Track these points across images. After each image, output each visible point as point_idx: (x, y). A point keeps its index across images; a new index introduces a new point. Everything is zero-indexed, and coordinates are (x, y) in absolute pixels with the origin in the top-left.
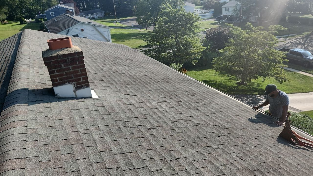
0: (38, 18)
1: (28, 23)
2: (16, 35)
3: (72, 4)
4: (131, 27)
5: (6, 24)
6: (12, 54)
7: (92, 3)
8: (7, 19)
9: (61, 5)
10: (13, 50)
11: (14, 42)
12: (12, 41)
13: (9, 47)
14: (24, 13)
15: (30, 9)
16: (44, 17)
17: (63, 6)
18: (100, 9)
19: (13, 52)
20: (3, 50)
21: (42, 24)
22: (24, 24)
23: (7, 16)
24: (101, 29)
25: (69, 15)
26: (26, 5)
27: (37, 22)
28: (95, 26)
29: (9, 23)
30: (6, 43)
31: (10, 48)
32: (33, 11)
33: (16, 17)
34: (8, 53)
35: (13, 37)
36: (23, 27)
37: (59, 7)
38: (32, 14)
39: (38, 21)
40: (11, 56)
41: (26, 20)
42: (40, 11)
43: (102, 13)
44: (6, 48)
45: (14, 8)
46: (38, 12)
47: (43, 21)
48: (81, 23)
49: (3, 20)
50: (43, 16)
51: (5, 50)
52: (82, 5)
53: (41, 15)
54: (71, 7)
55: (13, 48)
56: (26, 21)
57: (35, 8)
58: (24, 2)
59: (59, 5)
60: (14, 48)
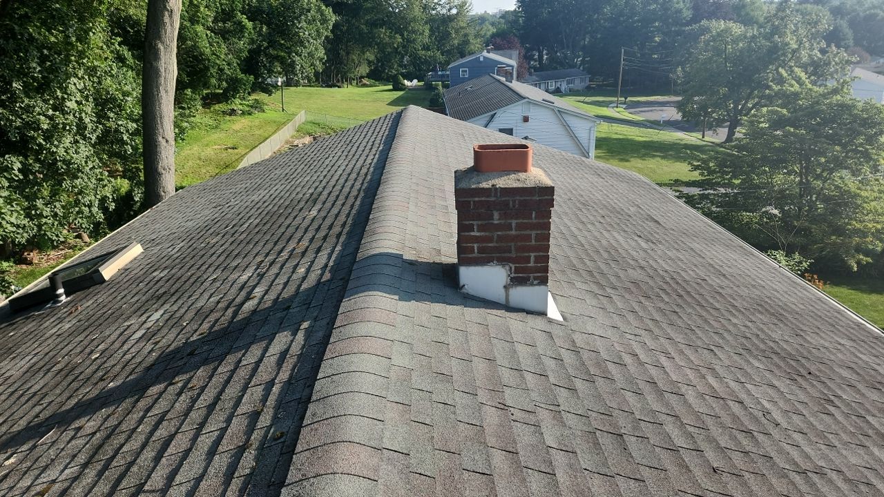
0: (433, 79)
1: (409, 89)
2: (388, 117)
3: (515, 53)
4: (655, 124)
5: (365, 85)
6: (375, 160)
7: (563, 53)
8: (369, 76)
9: (488, 52)
10: (378, 153)
11: (381, 133)
12: (377, 130)
13: (370, 143)
14: (405, 66)
15: (420, 58)
16: (444, 79)
17: (492, 56)
18: (581, 68)
19: (377, 156)
20: (358, 147)
21: (438, 95)
22: (401, 90)
23: (371, 70)
24: (573, 122)
25: (503, 79)
26: (415, 49)
27: (426, 89)
28: (560, 112)
29: (371, 86)
30: (366, 133)
31: (372, 145)
32: (426, 62)
33: (387, 73)
34: (367, 156)
35: (382, 121)
36: (396, 97)
37: (484, 57)
38: (420, 70)
39: (429, 87)
40: (373, 165)
41: (405, 81)
42: (440, 63)
43: (582, 80)
44: (364, 144)
45: (388, 52)
46: (436, 67)
47: (440, 88)
48: (527, 100)
49: (362, 77)
50: (443, 76)
51: (361, 148)
52: (536, 57)
53: (440, 73)
54: (511, 59)
55: (379, 147)
56: (404, 85)
57: (430, 57)
58: (411, 42)
59: (485, 53)
60: (381, 148)
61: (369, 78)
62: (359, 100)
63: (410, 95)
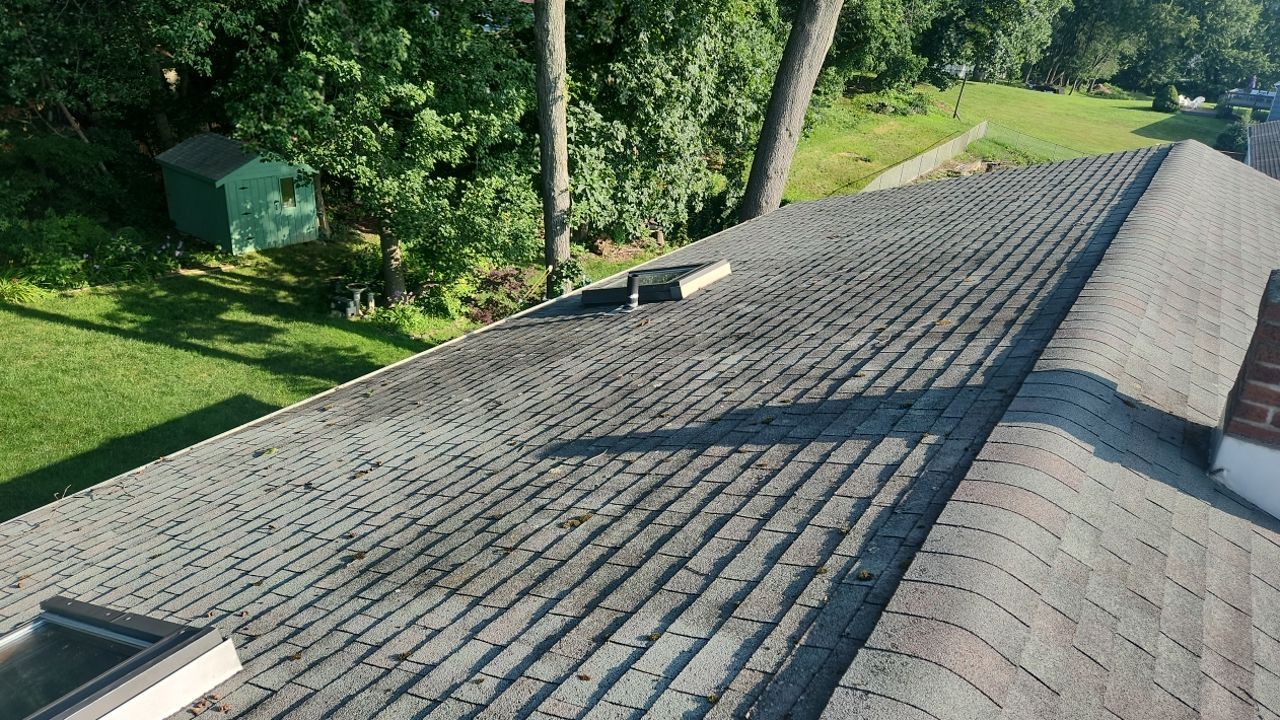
0: (1236, 101)
1: (1183, 112)
2: (1141, 154)
5: (1102, 95)
6: (1100, 220)
8: (1114, 81)
10: (1108, 208)
11: (1120, 179)
12: (1115, 171)
13: (1096, 191)
14: (1189, 72)
15: (1223, 61)
16: (1258, 104)
19: (1105, 213)
20: (1073, 193)
21: (1238, 131)
22: (1167, 110)
23: (1122, 72)
26: (1219, 44)
27: (1217, 117)
29: (1112, 97)
30: (1091, 173)
31: (1100, 195)
32: (1234, 70)
33: (1151, 80)
34: (1086, 211)
35: (1126, 158)
38: (1216, 82)
39: (1225, 114)
40: (1093, 227)
41: (1181, 97)
42: (1262, 75)
44: (1084, 190)
45: (1165, 44)
46: (1249, 80)
47: (1247, 118)
49: (1101, 81)
50: (1259, 98)
51: (1078, 196)
53: (1254, 92)
55: (1111, 200)
56: (1177, 104)
57: (1245, 62)
58: (1215, 31)
60: (1115, 202)
61: (1113, 84)
62: (1084, 118)
63: (1181, 122)
